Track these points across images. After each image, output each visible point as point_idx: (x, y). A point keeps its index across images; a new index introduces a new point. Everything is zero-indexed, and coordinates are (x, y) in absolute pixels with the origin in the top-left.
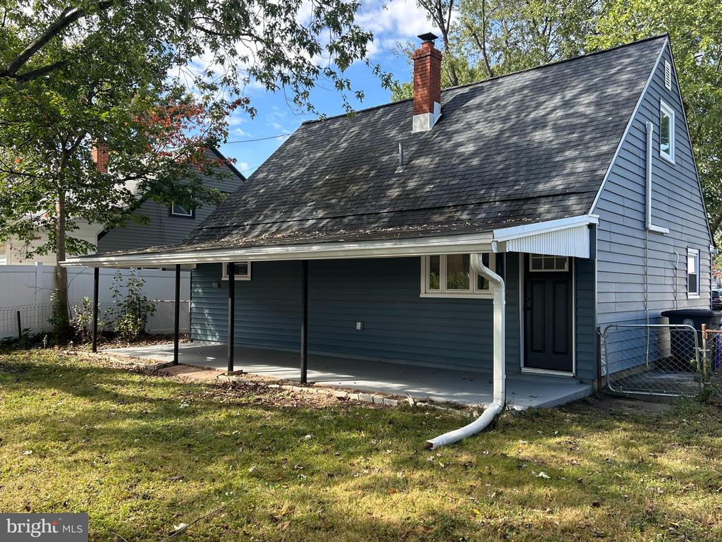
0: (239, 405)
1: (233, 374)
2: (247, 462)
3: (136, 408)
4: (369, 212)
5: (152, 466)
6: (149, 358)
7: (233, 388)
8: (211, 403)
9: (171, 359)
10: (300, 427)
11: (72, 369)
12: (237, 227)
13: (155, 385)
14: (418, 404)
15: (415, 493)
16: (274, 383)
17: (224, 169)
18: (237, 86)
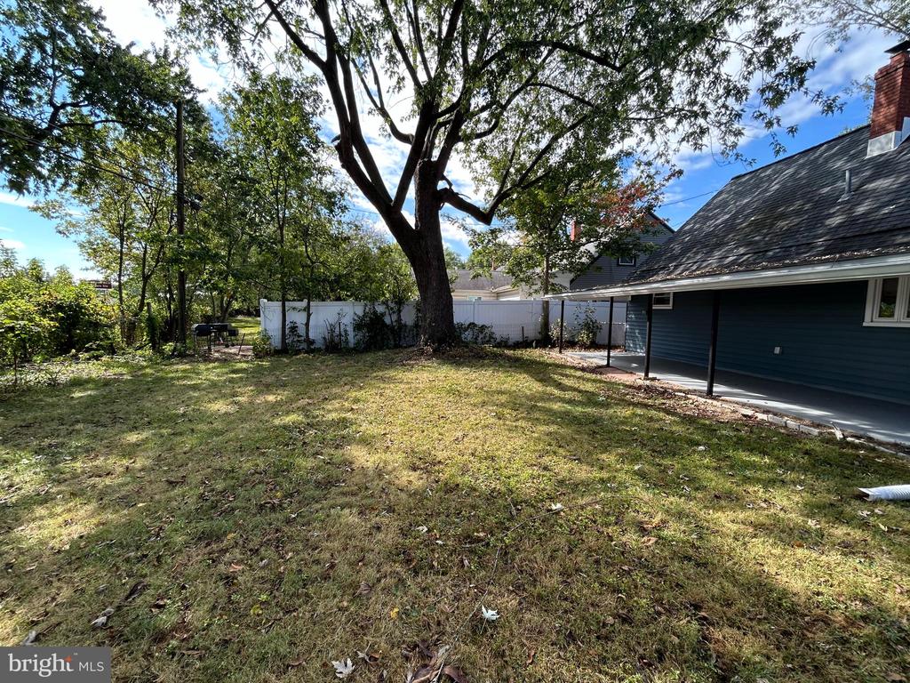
0: (646, 406)
1: (648, 379)
2: (636, 459)
3: (569, 395)
4: (799, 243)
5: (561, 442)
6: (591, 360)
7: (645, 390)
8: (623, 400)
9: (605, 363)
10: (696, 437)
11: (542, 363)
12: (663, 268)
13: (588, 380)
14: (849, 439)
15: (834, 557)
16: (680, 391)
17: (658, 227)
18: (669, 157)
